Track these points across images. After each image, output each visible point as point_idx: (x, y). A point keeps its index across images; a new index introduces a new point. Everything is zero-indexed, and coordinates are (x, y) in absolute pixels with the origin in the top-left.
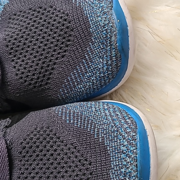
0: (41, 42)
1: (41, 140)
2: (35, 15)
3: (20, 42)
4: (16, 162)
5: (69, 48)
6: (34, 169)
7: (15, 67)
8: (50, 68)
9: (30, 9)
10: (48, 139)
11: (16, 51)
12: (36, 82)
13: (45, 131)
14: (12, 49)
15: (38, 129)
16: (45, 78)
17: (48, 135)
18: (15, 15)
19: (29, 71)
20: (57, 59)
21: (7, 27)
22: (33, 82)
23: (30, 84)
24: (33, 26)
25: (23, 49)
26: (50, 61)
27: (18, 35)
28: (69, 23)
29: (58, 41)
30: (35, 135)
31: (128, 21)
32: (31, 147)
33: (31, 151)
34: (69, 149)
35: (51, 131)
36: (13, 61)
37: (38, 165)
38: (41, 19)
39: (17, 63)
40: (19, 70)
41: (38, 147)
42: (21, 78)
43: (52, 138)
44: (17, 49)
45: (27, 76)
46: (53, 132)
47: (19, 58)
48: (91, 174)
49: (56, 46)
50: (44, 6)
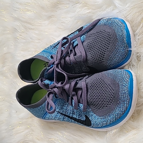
0: (100, 44)
1: (98, 83)
2: (98, 34)
3: (92, 44)
4: (89, 90)
5: (110, 45)
6: (95, 93)
7: (91, 54)
8: (103, 53)
9: (97, 32)
10: (100, 83)
11: (91, 48)
12: (98, 59)
13: (100, 80)
14: (89, 47)
15: (97, 79)
16: (102, 57)
17: (101, 81)
18: (91, 35)
19: (96, 55)
20: (105, 50)
21: (88, 40)
22: (97, 59)
23: (96, 60)
24: (97, 38)
25: (93, 47)
26: (103, 51)
27: (92, 42)
28: (110, 36)
29: (106, 43)
30: (96, 81)
31: (131, 33)
32: (94, 85)
33: (94, 86)
34: (108, 86)
35: (102, 80)
36: (90, 51)
37: (96, 91)
38: (100, 35)
39: (91, 52)
40: (92, 55)
41: (97, 85)
42: (93, 58)
43: (102, 82)
44: (91, 47)
45: (95, 57)
46: (103, 80)
47: (92, 50)
48: (113, 94)
49: (105, 45)
50: (102, 31)
